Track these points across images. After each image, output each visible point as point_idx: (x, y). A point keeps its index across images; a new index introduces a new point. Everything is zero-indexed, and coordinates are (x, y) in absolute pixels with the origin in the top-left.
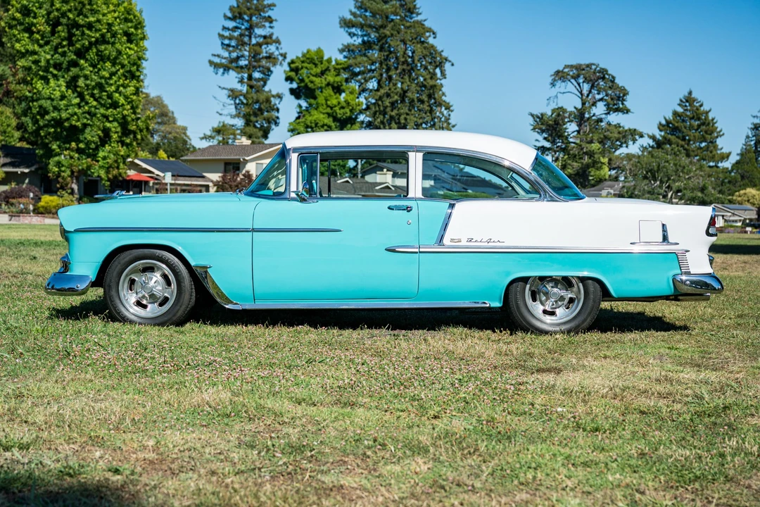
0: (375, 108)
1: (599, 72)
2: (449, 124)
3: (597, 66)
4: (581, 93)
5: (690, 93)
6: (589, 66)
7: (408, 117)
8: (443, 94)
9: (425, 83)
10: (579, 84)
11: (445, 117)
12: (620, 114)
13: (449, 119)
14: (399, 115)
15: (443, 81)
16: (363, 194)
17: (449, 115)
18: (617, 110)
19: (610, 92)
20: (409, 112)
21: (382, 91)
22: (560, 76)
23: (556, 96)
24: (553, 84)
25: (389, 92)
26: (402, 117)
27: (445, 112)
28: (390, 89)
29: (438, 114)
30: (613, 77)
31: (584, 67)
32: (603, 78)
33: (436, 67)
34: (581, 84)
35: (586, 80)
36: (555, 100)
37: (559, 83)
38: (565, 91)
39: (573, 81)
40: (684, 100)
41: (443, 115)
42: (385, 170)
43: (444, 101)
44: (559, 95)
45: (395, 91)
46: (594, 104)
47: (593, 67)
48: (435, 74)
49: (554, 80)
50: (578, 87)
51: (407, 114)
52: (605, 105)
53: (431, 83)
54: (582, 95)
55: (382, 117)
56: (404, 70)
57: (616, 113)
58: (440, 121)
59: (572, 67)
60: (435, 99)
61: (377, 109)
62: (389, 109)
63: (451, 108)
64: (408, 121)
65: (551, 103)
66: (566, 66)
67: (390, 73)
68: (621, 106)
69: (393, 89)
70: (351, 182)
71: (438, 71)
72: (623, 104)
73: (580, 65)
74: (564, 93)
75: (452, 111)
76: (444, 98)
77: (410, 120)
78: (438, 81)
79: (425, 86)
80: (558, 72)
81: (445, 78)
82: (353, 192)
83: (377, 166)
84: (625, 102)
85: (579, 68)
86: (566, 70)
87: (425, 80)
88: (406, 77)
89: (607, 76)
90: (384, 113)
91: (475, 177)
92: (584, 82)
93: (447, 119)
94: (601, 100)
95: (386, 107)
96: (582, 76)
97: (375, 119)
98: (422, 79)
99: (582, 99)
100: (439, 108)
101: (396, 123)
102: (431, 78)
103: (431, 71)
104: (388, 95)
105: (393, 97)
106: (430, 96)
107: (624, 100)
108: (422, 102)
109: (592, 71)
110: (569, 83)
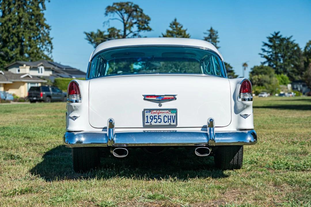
0: (2, 28)
1: (134, 7)
2: (49, 37)
3: (132, 3)
4: (123, 19)
5: (175, 20)
6: (127, 3)
7: (24, 33)
8: (45, 19)
9: (33, 13)
10: (121, 14)
11: (46, 33)
12: (146, 31)
13: (49, 34)
14: (18, 32)
15: (44, 12)
16: (13, 80)
17: (49, 32)
18: (145, 29)
19: (140, 19)
20: (24, 31)
21: (6, 18)
22: (110, 9)
23: (108, 21)
24: (106, 14)
25: (11, 18)
26: (20, 33)
27: (46, 31)
28: (11, 16)
29: (42, 31)
30: (142, 10)
31: (124, 4)
32: (136, 11)
33: (39, 3)
34: (123, 14)
35: (126, 12)
36: (108, 24)
37: (109, 14)
38: (114, 18)
39: (118, 12)
40: (172, 24)
41: (45, 32)
42: (25, 65)
43: (45, 24)
44: (110, 21)
45: (15, 18)
46: (131, 25)
47: (130, 4)
48: (38, 7)
49: (107, 12)
50: (121, 16)
51: (24, 32)
52: (137, 26)
53: (37, 12)
54: (124, 20)
55: (7, 34)
56: (19, 5)
57: (144, 31)
58: (43, 36)
59: (117, 4)
60: (39, 22)
61: (4, 28)
62: (11, 29)
63: (50, 28)
64: (25, 36)
65: (106, 25)
66: (114, 4)
67: (11, 7)
68: (146, 26)
69: (13, 16)
70: (3, 73)
71: (40, 5)
72: (147, 25)
73: (123, 3)
74: (113, 19)
75: (50, 30)
76: (45, 22)
77: (26, 35)
78: (41, 12)
79: (33, 15)
80: (109, 7)
81: (45, 10)
82: (6, 80)
83: (17, 63)
84: (149, 25)
85: (121, 5)
86: (114, 6)
87: (33, 11)
88: (21, 9)
89: (138, 10)
90: (8, 31)
91: (72, 69)
92: (124, 13)
93: (48, 34)
94: (135, 23)
95: (9, 28)
96: (123, 10)
97: (3, 35)
98: (31, 10)
99: (124, 22)
100: (42, 28)
101: (16, 37)
102: (37, 10)
103: (37, 5)
104: (10, 20)
105: (14, 21)
106: (36, 21)
107: (147, 23)
108: (32, 24)
109: (129, 6)
110: (116, 14)
